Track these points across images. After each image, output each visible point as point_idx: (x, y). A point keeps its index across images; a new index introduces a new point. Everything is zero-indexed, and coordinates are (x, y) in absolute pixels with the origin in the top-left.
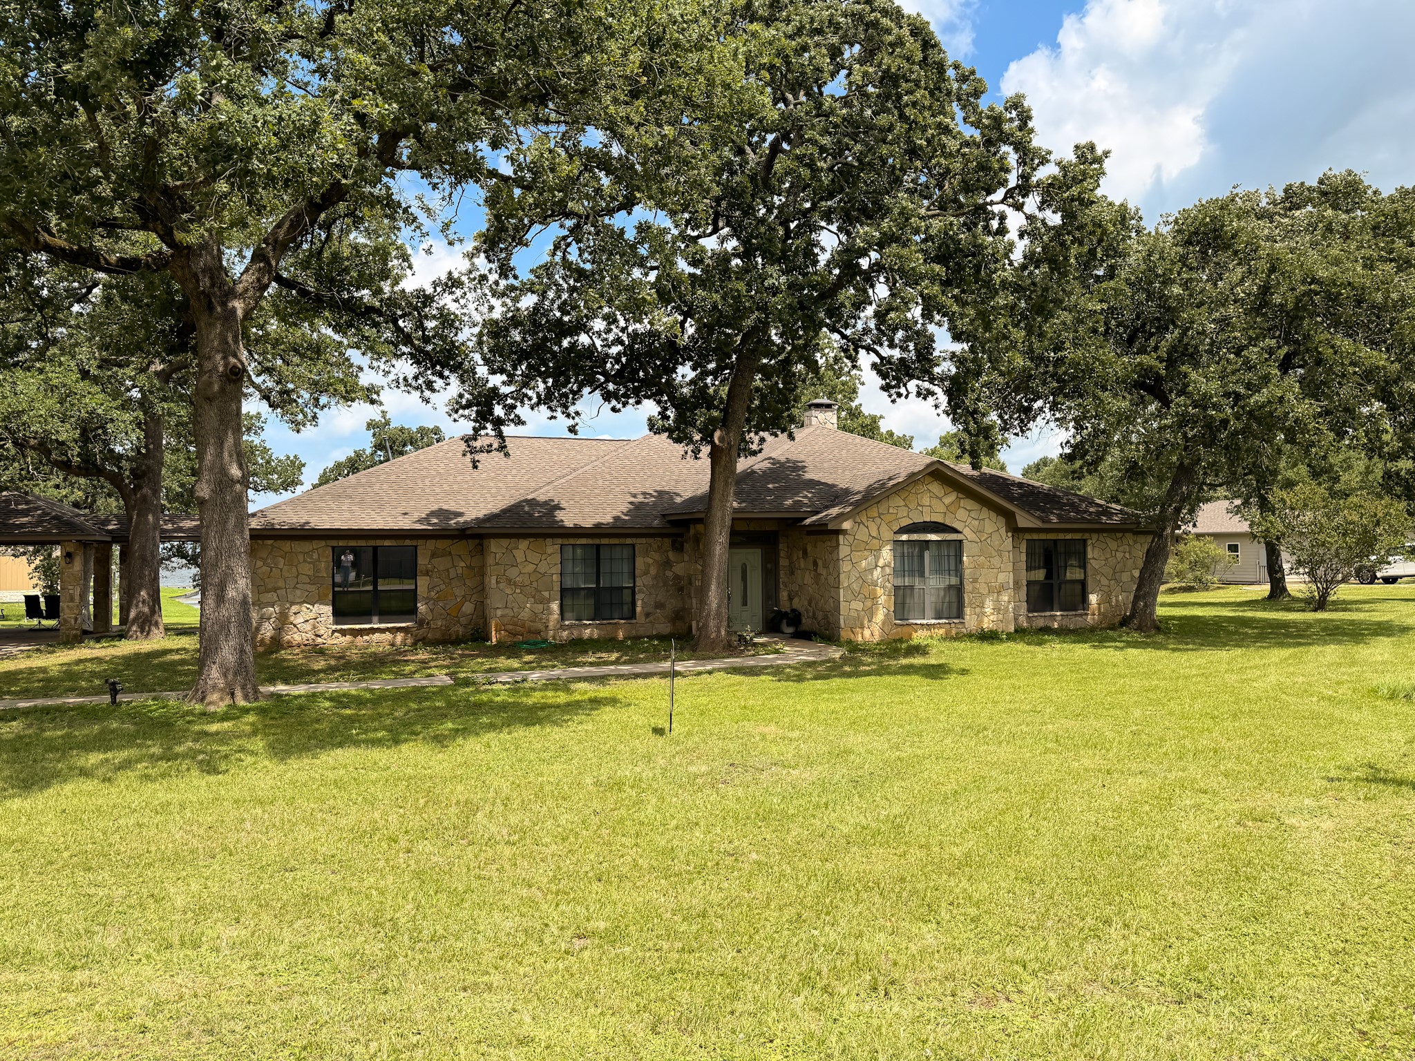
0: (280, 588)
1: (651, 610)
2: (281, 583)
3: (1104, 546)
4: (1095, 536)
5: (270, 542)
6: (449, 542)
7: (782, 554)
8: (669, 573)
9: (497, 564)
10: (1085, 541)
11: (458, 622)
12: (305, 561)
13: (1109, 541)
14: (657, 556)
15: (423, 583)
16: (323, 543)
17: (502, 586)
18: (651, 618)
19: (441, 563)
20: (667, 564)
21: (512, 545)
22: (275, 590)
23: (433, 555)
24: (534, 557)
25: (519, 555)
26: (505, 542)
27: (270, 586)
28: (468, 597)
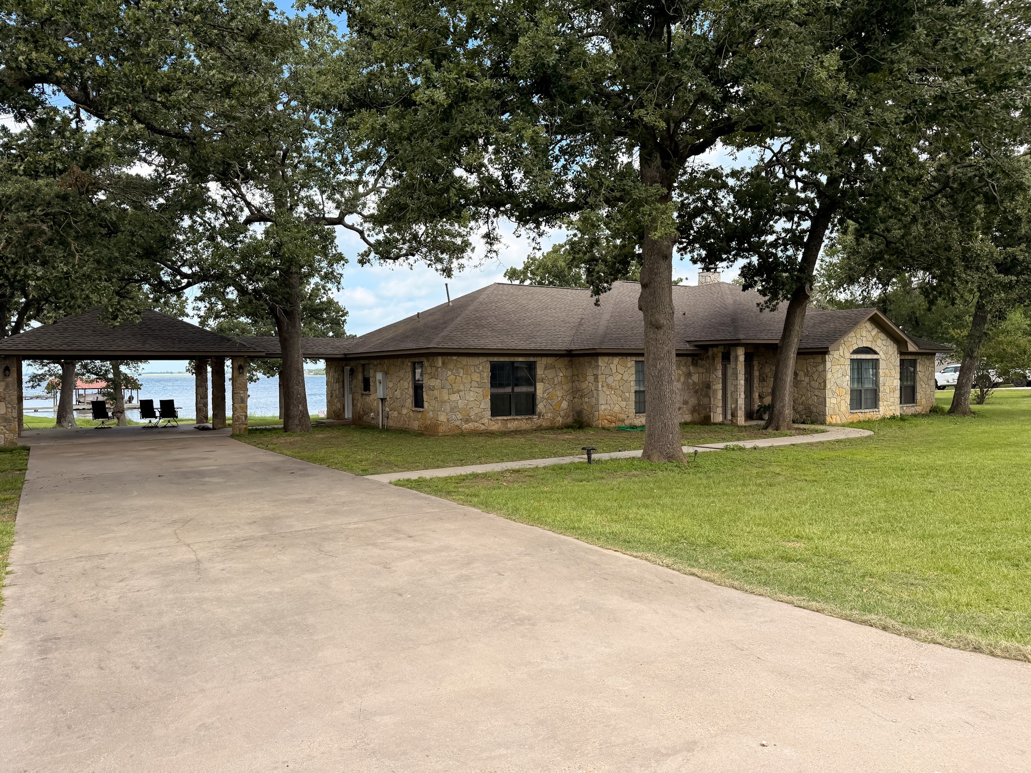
0: (461, 391)
1: (682, 406)
2: (462, 388)
3: (924, 363)
4: (920, 357)
5: (455, 358)
6: (554, 359)
7: (756, 368)
8: (690, 381)
9: (602, 374)
10: (915, 361)
11: (559, 414)
12: (475, 371)
13: (926, 360)
14: (684, 369)
15: (540, 387)
16: (485, 359)
17: (605, 389)
18: (681, 411)
19: (550, 374)
20: (689, 375)
21: (610, 361)
22: (459, 391)
23: (546, 368)
24: (621, 369)
25: (613, 367)
26: (606, 359)
27: (455, 390)
28: (565, 397)
